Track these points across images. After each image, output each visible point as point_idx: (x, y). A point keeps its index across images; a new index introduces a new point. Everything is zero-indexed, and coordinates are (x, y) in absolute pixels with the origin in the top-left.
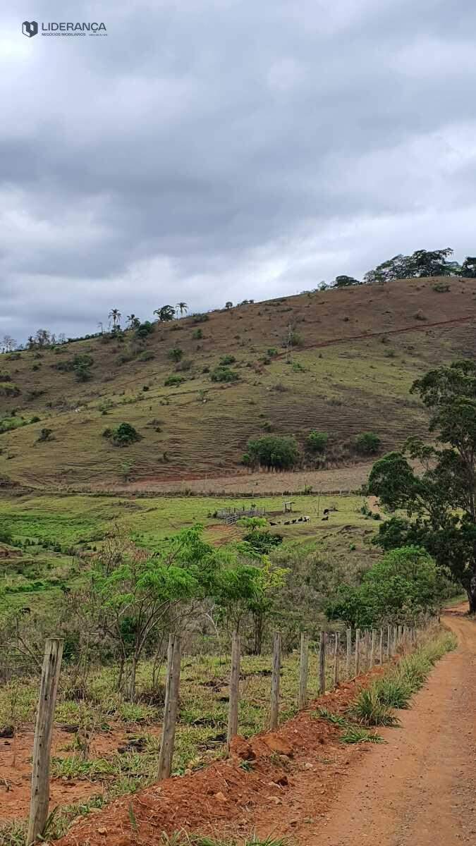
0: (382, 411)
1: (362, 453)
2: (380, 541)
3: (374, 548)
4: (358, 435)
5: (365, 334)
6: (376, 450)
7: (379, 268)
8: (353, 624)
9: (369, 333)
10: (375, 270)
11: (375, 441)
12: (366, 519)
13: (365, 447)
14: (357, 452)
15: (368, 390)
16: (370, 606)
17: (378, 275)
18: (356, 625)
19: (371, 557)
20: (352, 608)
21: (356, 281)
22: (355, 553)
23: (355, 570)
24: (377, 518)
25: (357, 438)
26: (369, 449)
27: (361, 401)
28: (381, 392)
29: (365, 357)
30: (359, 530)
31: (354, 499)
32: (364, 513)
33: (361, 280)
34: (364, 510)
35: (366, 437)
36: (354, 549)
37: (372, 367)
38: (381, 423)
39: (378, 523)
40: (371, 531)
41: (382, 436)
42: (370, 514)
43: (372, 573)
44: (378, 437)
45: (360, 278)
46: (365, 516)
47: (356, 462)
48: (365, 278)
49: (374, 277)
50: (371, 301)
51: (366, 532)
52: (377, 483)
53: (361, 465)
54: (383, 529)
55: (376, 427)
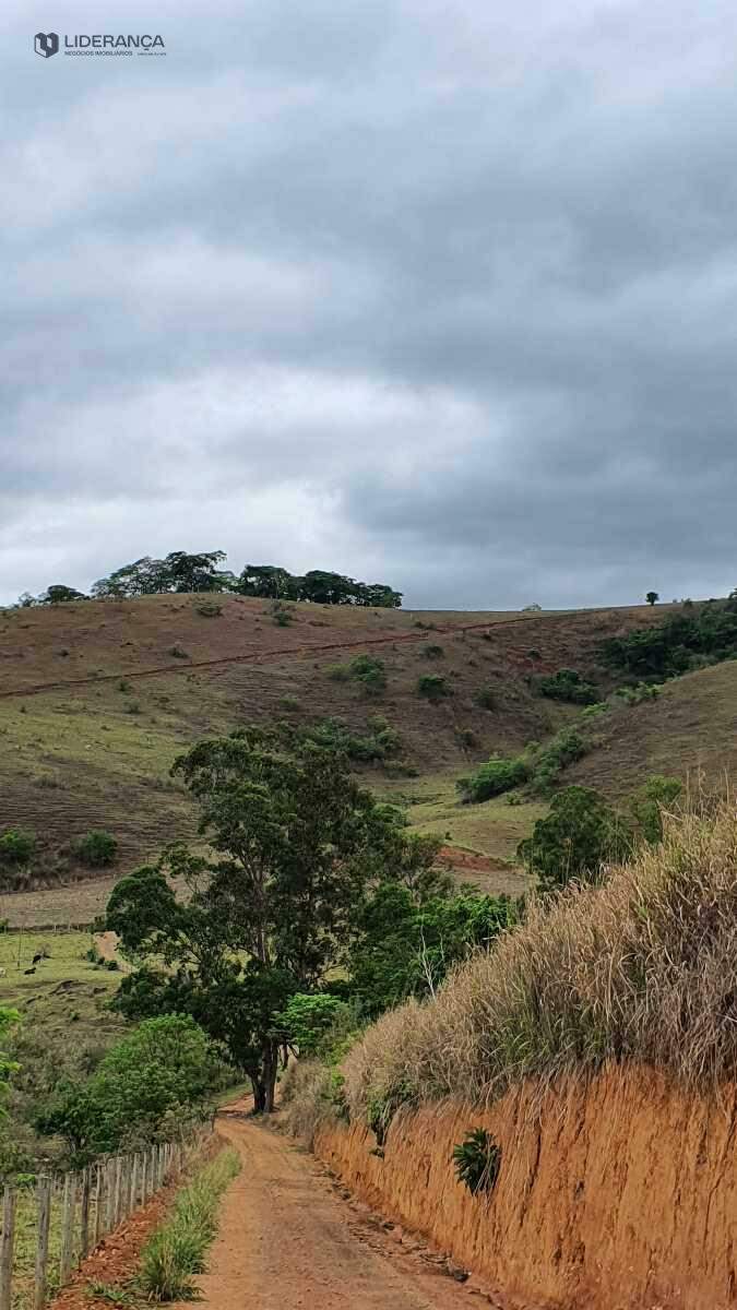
0: (120, 797)
1: (89, 864)
2: (122, 1007)
3: (112, 1016)
4: (82, 836)
5: (95, 677)
6: (110, 858)
7: (114, 576)
8: (79, 1141)
9: (100, 675)
10: (108, 577)
11: (109, 844)
12: (96, 969)
13: (92, 854)
14: (79, 863)
15: (98, 765)
16: (108, 1111)
17: (112, 586)
18: (83, 1141)
19: (104, 1031)
20: (81, 1116)
21: (79, 594)
22: (78, 1025)
23: (80, 1054)
24: (113, 966)
25: (80, 841)
26: (99, 858)
27: (88, 780)
28: (119, 766)
29: (95, 713)
30: (85, 988)
31: (77, 937)
32: (92, 960)
33: (87, 593)
34: (91, 955)
35: (96, 837)
36: (76, 1019)
37: (104, 728)
38: (119, 815)
39: (116, 978)
40: (104, 990)
41: (120, 835)
42: (101, 961)
43: (113, 1059)
44: (113, 837)
45: (86, 589)
46: (93, 964)
47: (80, 879)
48: (93, 591)
49: (107, 589)
50: (104, 626)
51: (96, 991)
52: (120, 915)
53: (87, 883)
54: (126, 984)
55: (111, 822)
